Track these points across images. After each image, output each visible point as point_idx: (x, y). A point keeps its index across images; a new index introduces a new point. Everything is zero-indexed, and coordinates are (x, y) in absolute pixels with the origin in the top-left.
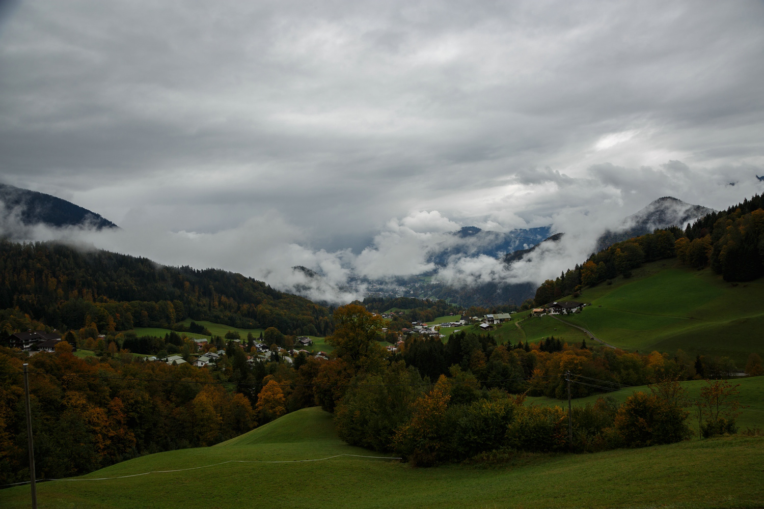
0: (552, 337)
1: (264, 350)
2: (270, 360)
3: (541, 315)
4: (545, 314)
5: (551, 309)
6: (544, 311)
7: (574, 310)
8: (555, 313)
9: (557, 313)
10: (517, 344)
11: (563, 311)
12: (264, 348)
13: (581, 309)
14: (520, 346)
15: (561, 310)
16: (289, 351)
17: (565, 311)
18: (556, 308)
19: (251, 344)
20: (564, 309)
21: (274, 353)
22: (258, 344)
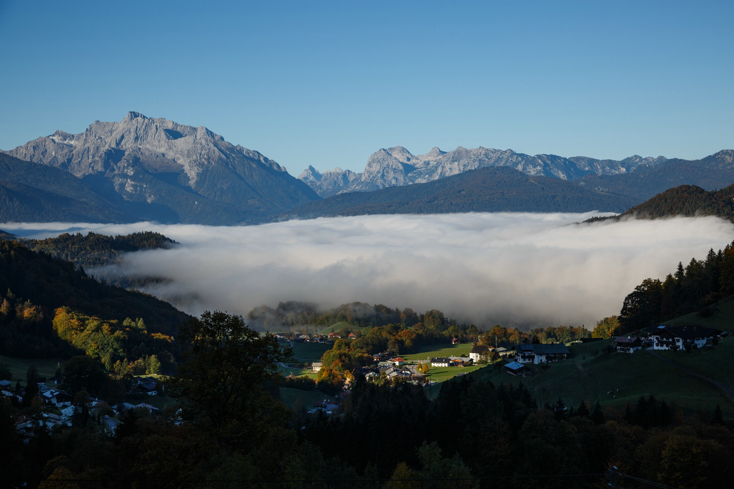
0: (652, 397)
1: (62, 404)
2: (70, 425)
3: (632, 351)
4: (640, 348)
5: (651, 338)
6: (638, 343)
7: (701, 343)
8: (660, 348)
9: (665, 348)
10: (576, 408)
11: (677, 344)
12: (60, 398)
13: (715, 342)
14: (583, 411)
15: (674, 341)
16: (115, 407)
17: (680, 344)
18: (662, 338)
19: (32, 390)
20: (678, 341)
21: (80, 410)
22: (49, 389)
